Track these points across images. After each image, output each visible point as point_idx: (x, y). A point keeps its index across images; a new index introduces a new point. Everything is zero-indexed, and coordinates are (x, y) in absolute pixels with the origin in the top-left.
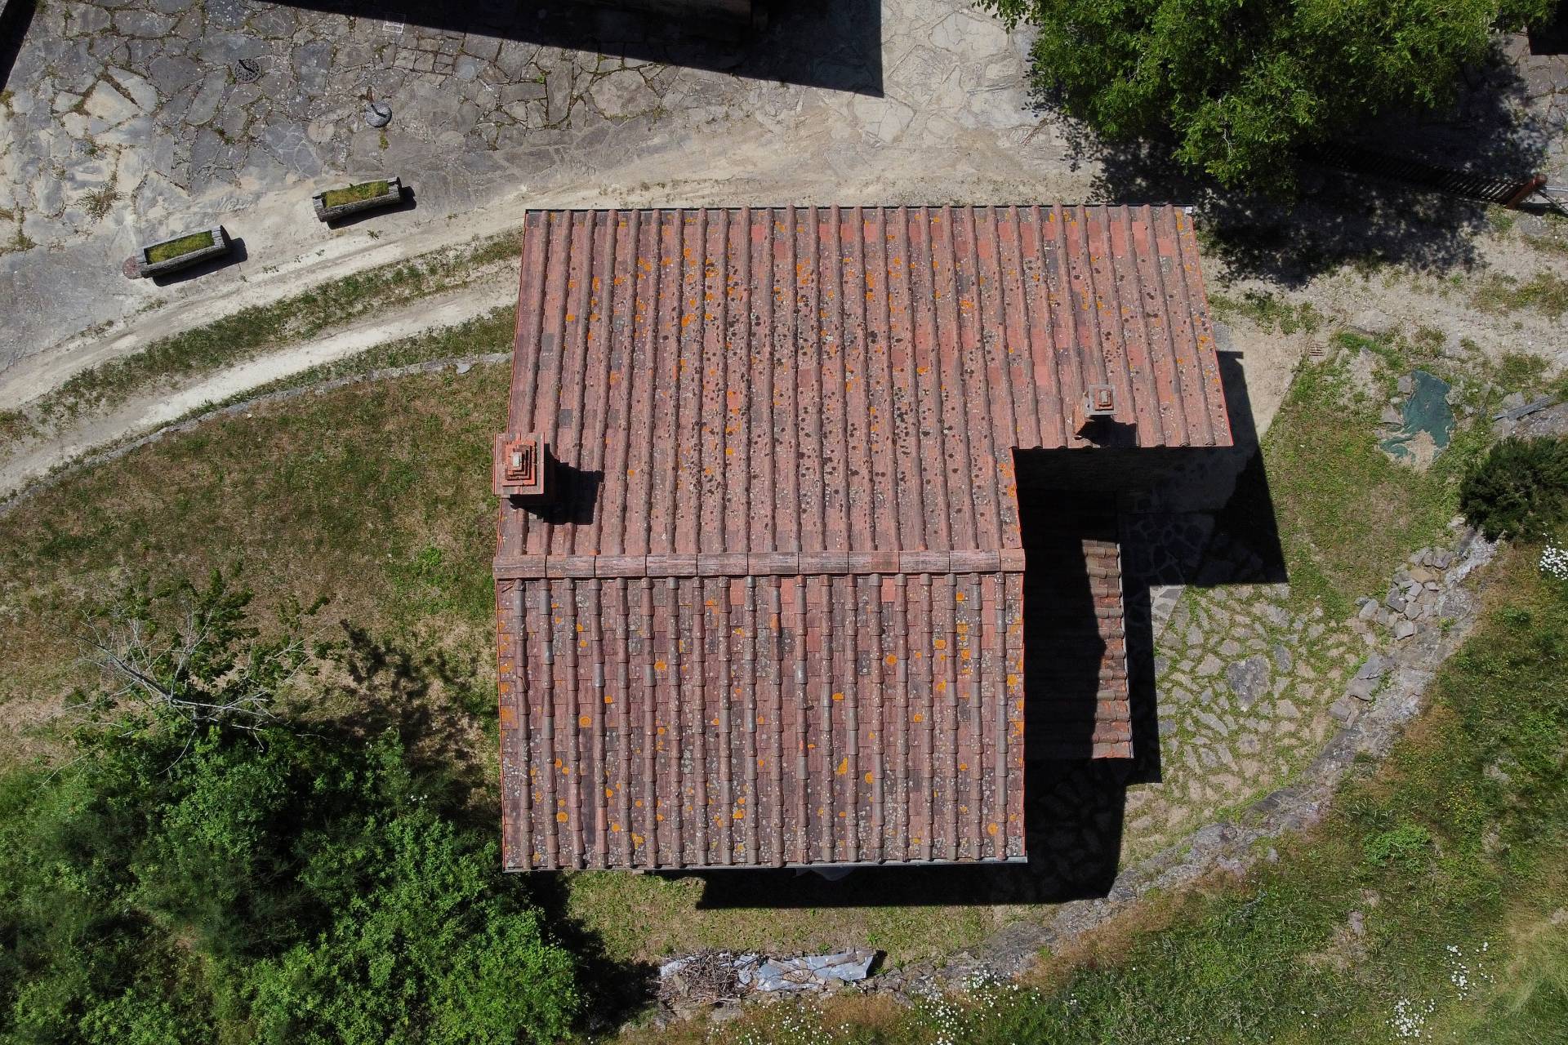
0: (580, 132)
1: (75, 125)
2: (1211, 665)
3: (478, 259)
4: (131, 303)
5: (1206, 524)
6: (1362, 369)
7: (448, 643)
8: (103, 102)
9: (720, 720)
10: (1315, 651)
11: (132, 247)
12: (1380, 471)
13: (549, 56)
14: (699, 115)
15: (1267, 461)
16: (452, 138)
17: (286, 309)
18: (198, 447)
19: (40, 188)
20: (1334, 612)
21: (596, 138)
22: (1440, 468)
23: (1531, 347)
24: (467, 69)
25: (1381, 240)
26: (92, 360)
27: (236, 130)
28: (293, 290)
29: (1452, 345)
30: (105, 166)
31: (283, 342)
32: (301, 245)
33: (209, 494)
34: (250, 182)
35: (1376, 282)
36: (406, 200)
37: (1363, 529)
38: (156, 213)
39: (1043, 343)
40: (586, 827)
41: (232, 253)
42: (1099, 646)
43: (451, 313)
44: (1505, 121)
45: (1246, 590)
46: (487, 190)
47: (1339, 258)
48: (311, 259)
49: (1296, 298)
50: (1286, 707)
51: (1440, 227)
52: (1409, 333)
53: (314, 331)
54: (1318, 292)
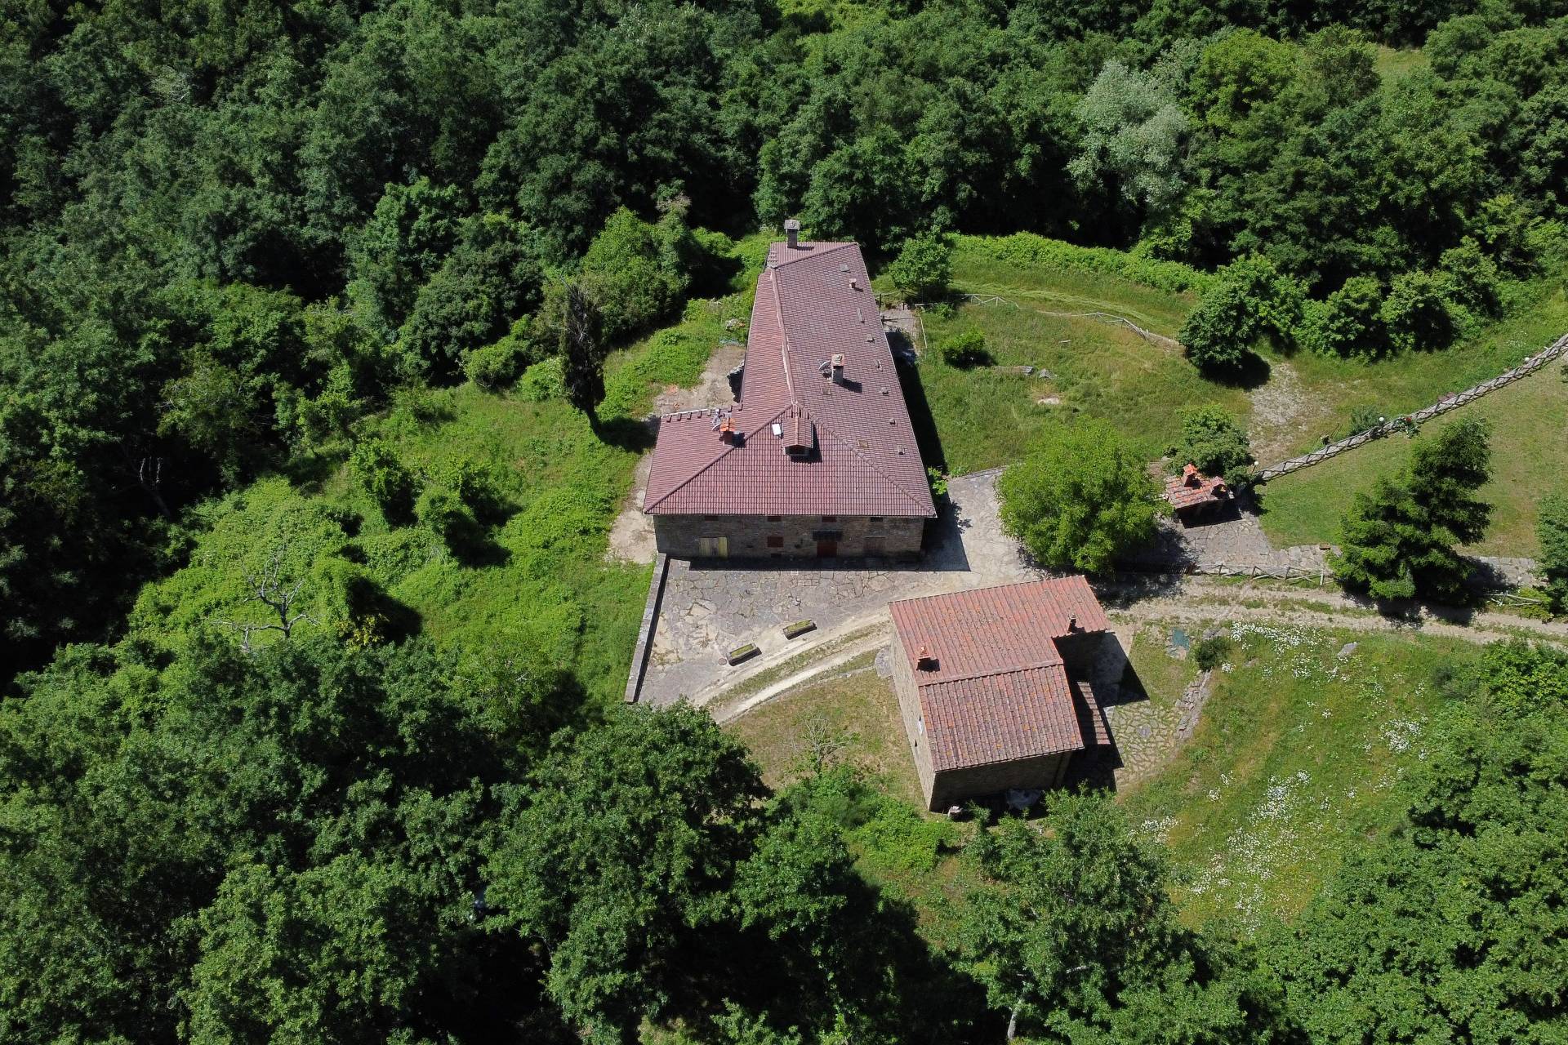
0: (868, 598)
1: (689, 619)
2: (1131, 729)
3: (843, 642)
4: (724, 673)
5: (1117, 687)
6: (1155, 631)
7: (867, 762)
8: (696, 611)
9: (989, 719)
10: (1163, 719)
11: (719, 655)
12: (1170, 661)
13: (852, 574)
14: (909, 586)
15: (1133, 664)
16: (824, 605)
17: (780, 668)
18: (763, 713)
19: (681, 641)
20: (1167, 707)
21: (872, 600)
22: (1189, 657)
23: (1208, 616)
24: (824, 583)
25: (1151, 591)
26: (714, 694)
27: (747, 613)
28: (781, 661)
29: (1182, 620)
30: (704, 631)
31: (781, 679)
32: (780, 647)
33: (771, 728)
34: (756, 630)
35: (1152, 604)
36: (814, 628)
37: (1169, 681)
38: (725, 644)
39: (1051, 612)
40: (957, 755)
41: (756, 653)
42: (1091, 712)
43: (838, 661)
44: (1182, 550)
45: (1136, 705)
46: (842, 620)
47: (1138, 598)
48: (784, 651)
49: (1127, 613)
50: (1159, 738)
51: (1168, 584)
52: (1168, 618)
53: (791, 674)
54: (1135, 609)
